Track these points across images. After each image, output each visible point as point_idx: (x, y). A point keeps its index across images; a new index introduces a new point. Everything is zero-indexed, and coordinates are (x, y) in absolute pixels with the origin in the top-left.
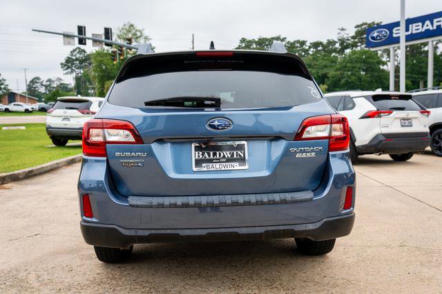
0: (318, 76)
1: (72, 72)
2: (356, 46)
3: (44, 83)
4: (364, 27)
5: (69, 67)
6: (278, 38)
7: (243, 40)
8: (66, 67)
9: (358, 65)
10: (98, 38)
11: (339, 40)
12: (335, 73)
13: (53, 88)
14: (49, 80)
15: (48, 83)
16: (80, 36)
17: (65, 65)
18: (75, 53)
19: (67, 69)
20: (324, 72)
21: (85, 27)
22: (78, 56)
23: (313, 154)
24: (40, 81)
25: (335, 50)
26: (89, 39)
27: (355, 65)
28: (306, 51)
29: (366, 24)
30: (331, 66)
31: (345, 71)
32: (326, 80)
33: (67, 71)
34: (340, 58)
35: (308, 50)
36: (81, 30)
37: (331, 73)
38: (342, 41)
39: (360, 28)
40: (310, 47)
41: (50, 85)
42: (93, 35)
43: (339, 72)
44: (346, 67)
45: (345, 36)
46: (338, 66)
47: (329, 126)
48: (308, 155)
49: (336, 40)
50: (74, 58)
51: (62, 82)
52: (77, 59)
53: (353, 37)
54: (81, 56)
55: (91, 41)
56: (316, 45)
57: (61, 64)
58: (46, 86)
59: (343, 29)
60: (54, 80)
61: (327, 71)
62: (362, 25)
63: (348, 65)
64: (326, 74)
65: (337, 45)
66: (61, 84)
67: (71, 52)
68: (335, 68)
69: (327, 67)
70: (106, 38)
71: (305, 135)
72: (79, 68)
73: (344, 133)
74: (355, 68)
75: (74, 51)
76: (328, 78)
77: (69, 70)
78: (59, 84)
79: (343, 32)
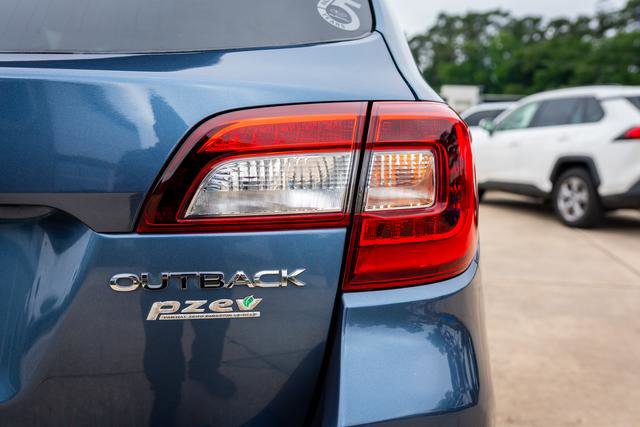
6: (497, 13)
7: (442, 16)
11: (597, 15)
20: (569, 67)
25: (589, 32)
30: (580, 57)
34: (597, 44)
37: (581, 67)
46: (592, 57)
47: (349, 158)
49: (592, 15)
56: (558, 23)
61: (573, 65)
68: (586, 61)
69: (573, 58)
71: (198, 205)
73: (440, 198)
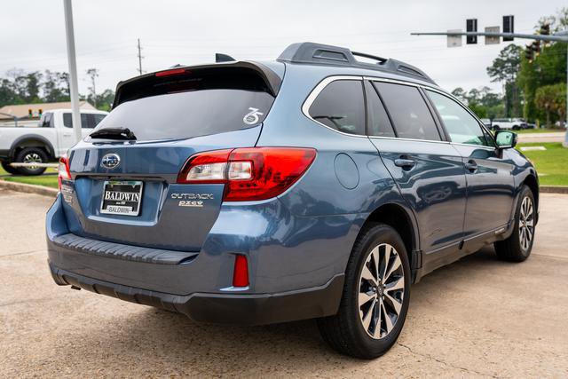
1: (502, 78)
3: (468, 95)
5: (498, 72)
8: (494, 72)
10: (493, 33)
13: (479, 100)
14: (474, 91)
15: (472, 95)
16: (470, 33)
17: (493, 70)
18: (507, 52)
19: (495, 74)
21: (476, 21)
22: (510, 55)
23: (200, 203)
24: (463, 93)
26: (480, 35)
33: (495, 77)
36: (471, 24)
41: (474, 97)
42: (486, 28)
47: (224, 165)
48: (194, 204)
50: (505, 59)
51: (490, 92)
52: (508, 61)
54: (514, 55)
55: (483, 37)
57: (488, 69)
58: (469, 99)
60: (479, 90)
66: (488, 95)
67: (502, 52)
70: (504, 31)
71: (190, 177)
72: (511, 71)
75: (506, 49)
77: (498, 76)
78: (485, 94)
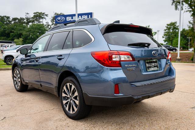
0: (18, 34)
2: (34, 22)
4: (37, 14)
9: (37, 30)
11: (26, 18)
12: (26, 33)
20: (20, 32)
25: (24, 23)
27: (35, 30)
28: (10, 22)
29: (38, 13)
30: (23, 30)
31: (31, 32)
32: (22, 36)
35: (11, 21)
37: (24, 33)
38: (28, 19)
39: (36, 14)
40: (12, 20)
43: (28, 33)
44: (31, 31)
45: (29, 17)
46: (27, 30)
49: (25, 18)
53: (32, 18)
59: (27, 14)
61: (22, 32)
62: (37, 13)
63: (32, 30)
64: (21, 33)
65: (25, 21)
68: (26, 31)
69: (21, 30)
74: (35, 31)
76: (22, 35)
79: (28, 15)
